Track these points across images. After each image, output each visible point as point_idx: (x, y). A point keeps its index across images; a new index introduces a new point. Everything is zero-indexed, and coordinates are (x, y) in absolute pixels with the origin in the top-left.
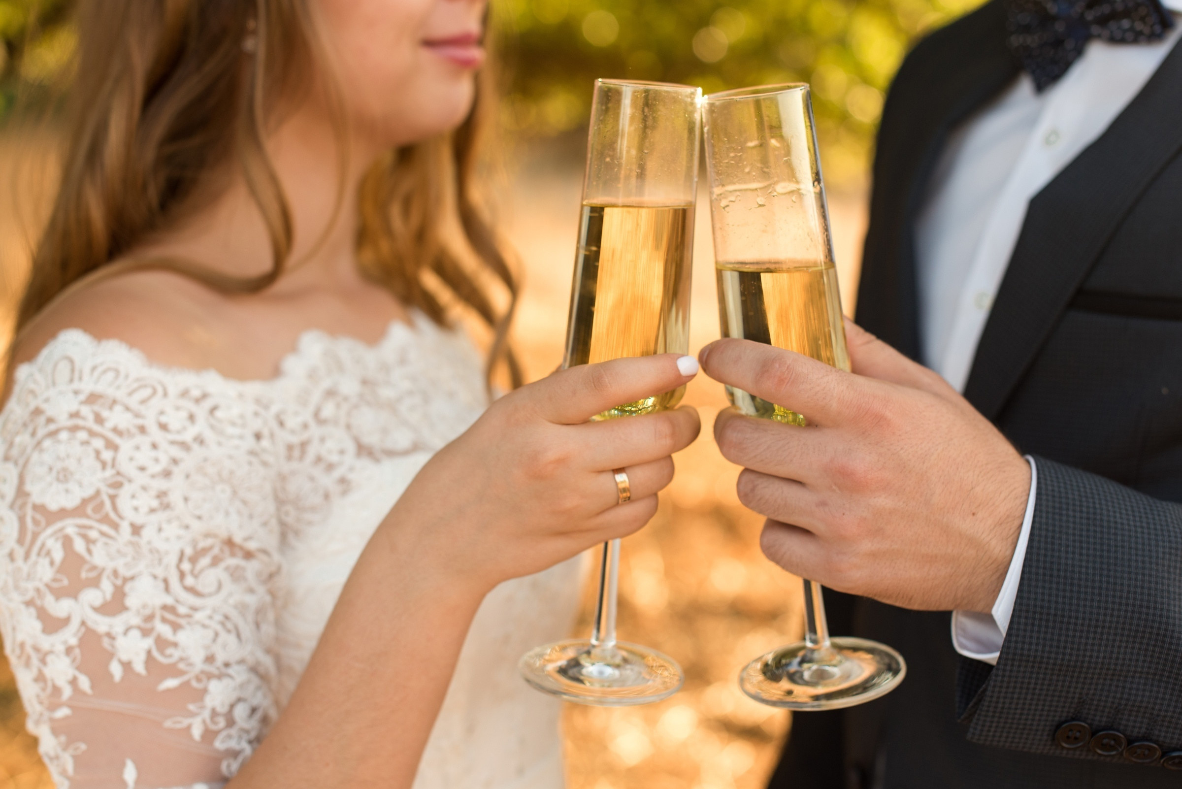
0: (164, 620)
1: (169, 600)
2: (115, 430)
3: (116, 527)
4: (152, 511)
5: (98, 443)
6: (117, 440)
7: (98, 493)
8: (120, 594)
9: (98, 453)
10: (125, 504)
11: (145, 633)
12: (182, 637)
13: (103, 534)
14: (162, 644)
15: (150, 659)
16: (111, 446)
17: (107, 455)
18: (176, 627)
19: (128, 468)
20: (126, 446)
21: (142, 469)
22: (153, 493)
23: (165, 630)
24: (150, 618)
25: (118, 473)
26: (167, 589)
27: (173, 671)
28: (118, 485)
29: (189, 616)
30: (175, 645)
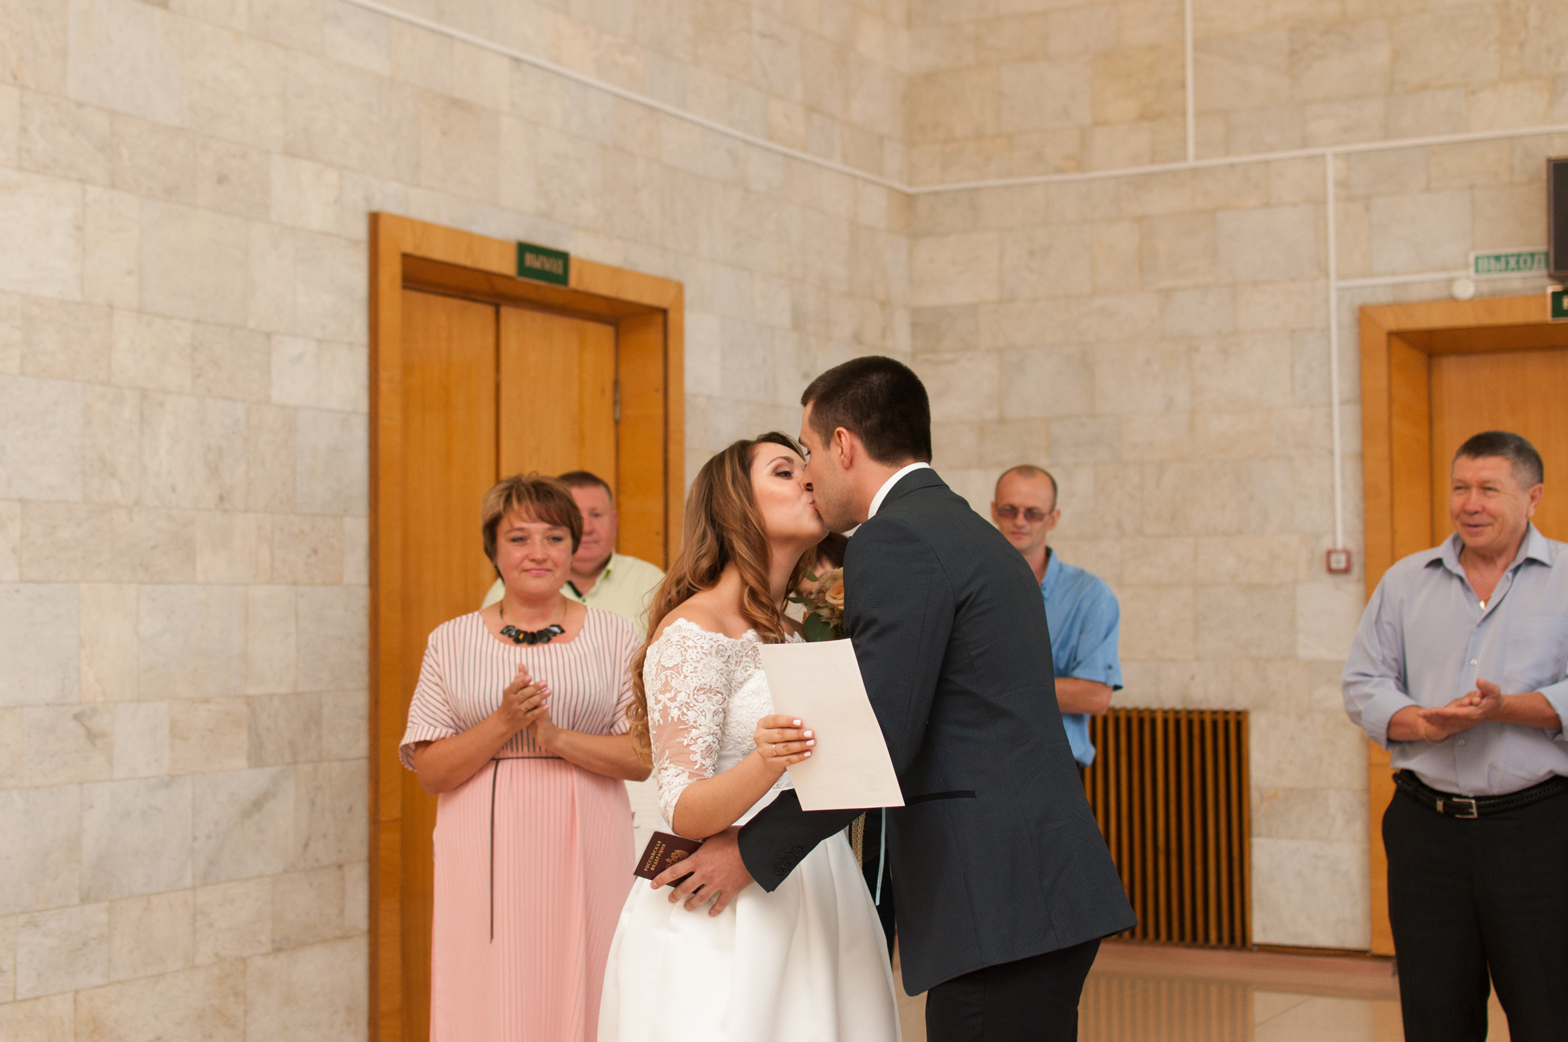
0: (685, 707)
1: (689, 701)
2: (688, 646)
3: (680, 675)
4: (692, 672)
5: (682, 649)
6: (688, 649)
7: (679, 664)
8: (676, 696)
9: (682, 652)
10: (685, 669)
11: (680, 709)
12: (689, 713)
13: (676, 676)
14: (683, 714)
15: (679, 718)
16: (686, 650)
17: (684, 653)
18: (688, 710)
19: (688, 658)
20: (690, 651)
21: (692, 659)
22: (693, 667)
23: (685, 710)
24: (682, 705)
25: (685, 659)
26: (689, 698)
27: (684, 723)
28: (684, 662)
29: (692, 707)
30: (687, 715)
